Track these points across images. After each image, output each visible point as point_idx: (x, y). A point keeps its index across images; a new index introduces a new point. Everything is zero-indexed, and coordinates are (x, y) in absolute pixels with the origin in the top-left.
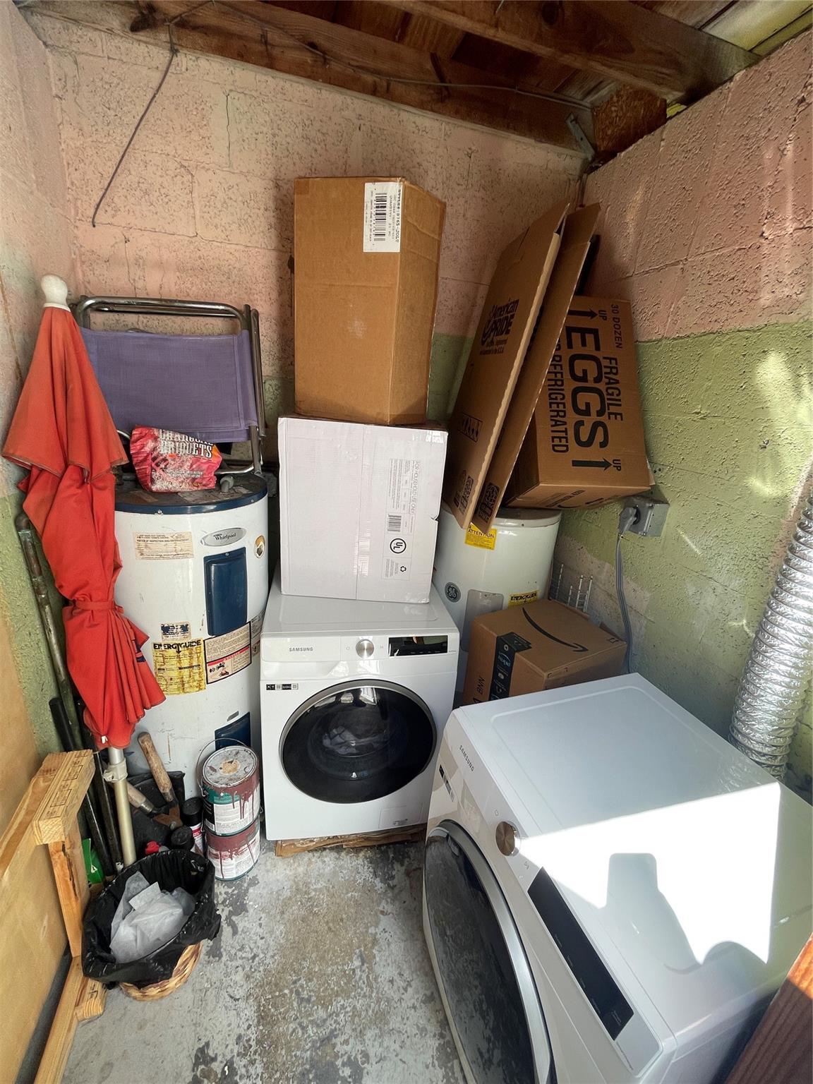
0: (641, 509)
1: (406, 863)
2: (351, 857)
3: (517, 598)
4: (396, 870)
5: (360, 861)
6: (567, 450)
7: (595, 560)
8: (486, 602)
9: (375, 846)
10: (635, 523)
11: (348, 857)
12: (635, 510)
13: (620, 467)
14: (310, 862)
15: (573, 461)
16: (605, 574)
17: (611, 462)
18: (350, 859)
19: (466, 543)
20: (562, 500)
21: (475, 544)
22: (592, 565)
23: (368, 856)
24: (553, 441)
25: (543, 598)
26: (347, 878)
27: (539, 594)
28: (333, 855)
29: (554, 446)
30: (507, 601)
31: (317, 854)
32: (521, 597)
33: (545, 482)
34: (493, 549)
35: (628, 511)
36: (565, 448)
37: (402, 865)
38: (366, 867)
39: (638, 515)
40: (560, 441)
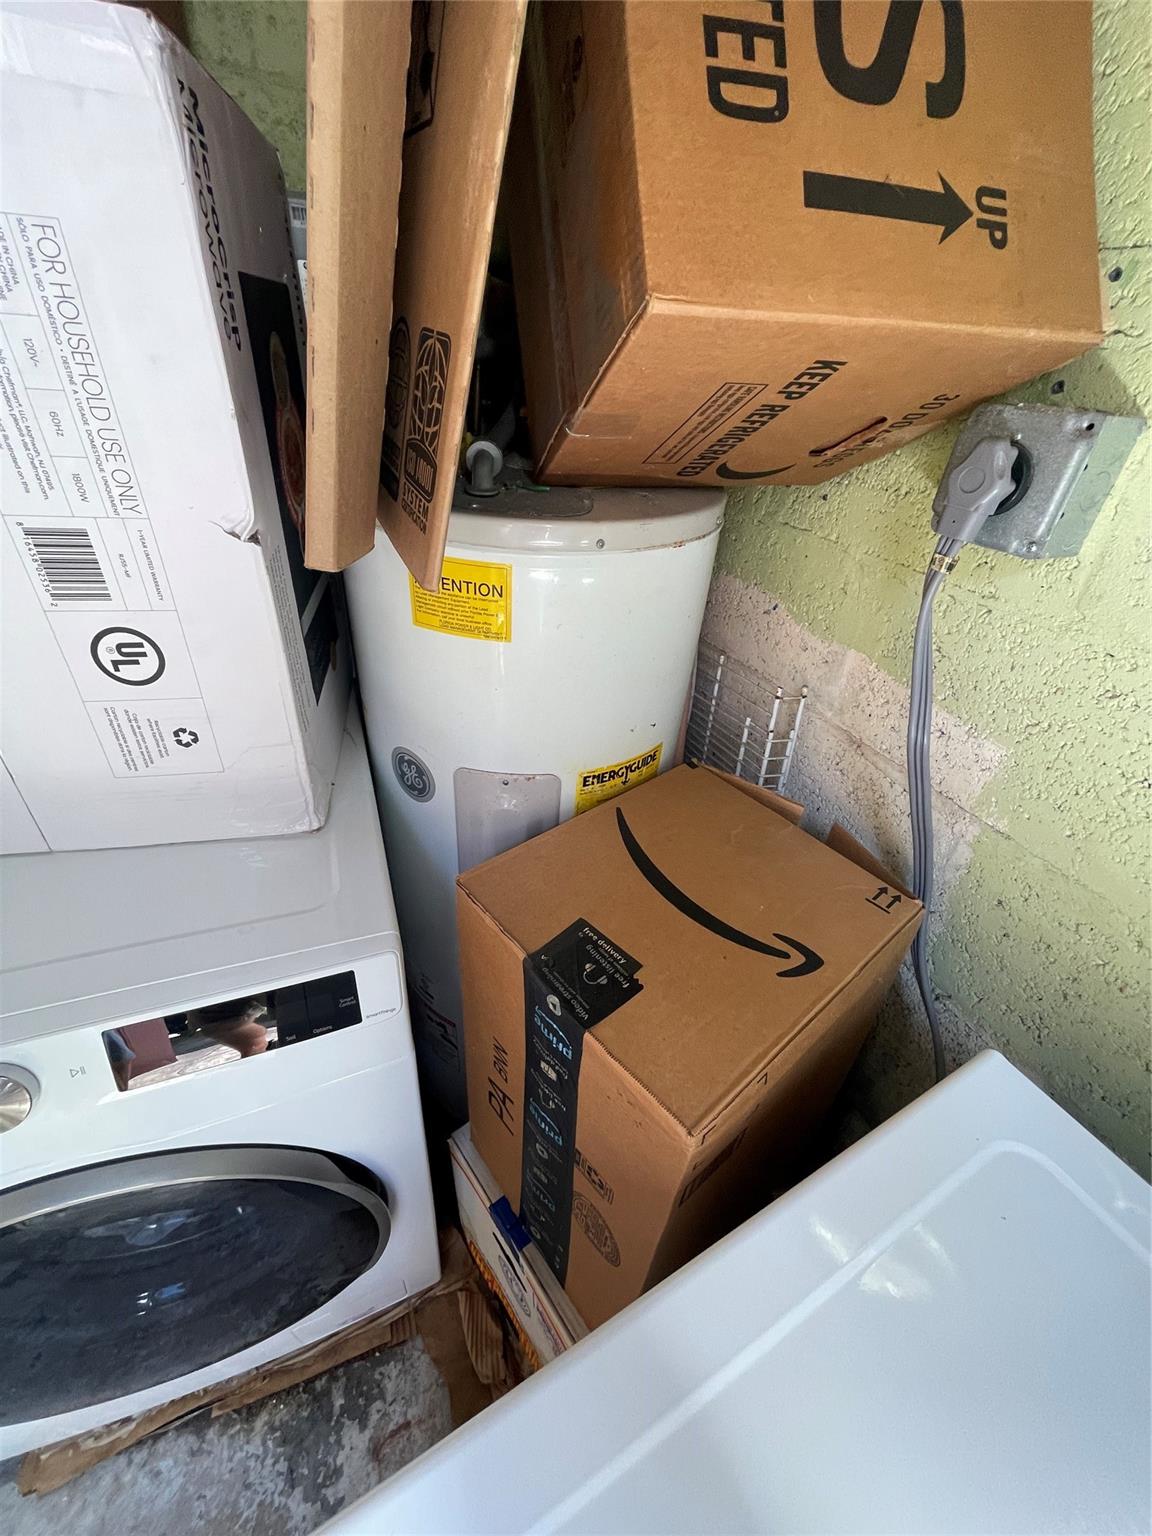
0: (1037, 451)
1: (374, 1417)
2: (232, 1437)
3: (600, 778)
4: (347, 1449)
5: (255, 1447)
6: (782, 109)
7: (813, 641)
8: (509, 802)
9: (297, 1385)
10: (1005, 506)
11: (225, 1439)
12: (1015, 453)
13: (1003, 227)
14: (118, 1486)
15: (809, 177)
16: (844, 680)
17: (968, 198)
18: (230, 1446)
19: (417, 622)
20: (741, 433)
21: (445, 626)
22: (804, 655)
23: (277, 1423)
24: (712, 50)
25: (673, 765)
26: (213, 1514)
27: (663, 757)
28: (189, 1440)
29: (716, 76)
30: (571, 793)
31: (139, 1457)
32: (613, 774)
33: (678, 290)
34: (508, 639)
35: (991, 456)
36: (767, 99)
37: (363, 1427)
38: (269, 1461)
39: (1021, 471)
40: (749, 53)
